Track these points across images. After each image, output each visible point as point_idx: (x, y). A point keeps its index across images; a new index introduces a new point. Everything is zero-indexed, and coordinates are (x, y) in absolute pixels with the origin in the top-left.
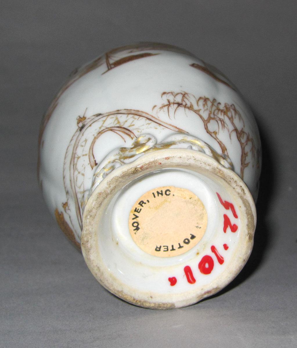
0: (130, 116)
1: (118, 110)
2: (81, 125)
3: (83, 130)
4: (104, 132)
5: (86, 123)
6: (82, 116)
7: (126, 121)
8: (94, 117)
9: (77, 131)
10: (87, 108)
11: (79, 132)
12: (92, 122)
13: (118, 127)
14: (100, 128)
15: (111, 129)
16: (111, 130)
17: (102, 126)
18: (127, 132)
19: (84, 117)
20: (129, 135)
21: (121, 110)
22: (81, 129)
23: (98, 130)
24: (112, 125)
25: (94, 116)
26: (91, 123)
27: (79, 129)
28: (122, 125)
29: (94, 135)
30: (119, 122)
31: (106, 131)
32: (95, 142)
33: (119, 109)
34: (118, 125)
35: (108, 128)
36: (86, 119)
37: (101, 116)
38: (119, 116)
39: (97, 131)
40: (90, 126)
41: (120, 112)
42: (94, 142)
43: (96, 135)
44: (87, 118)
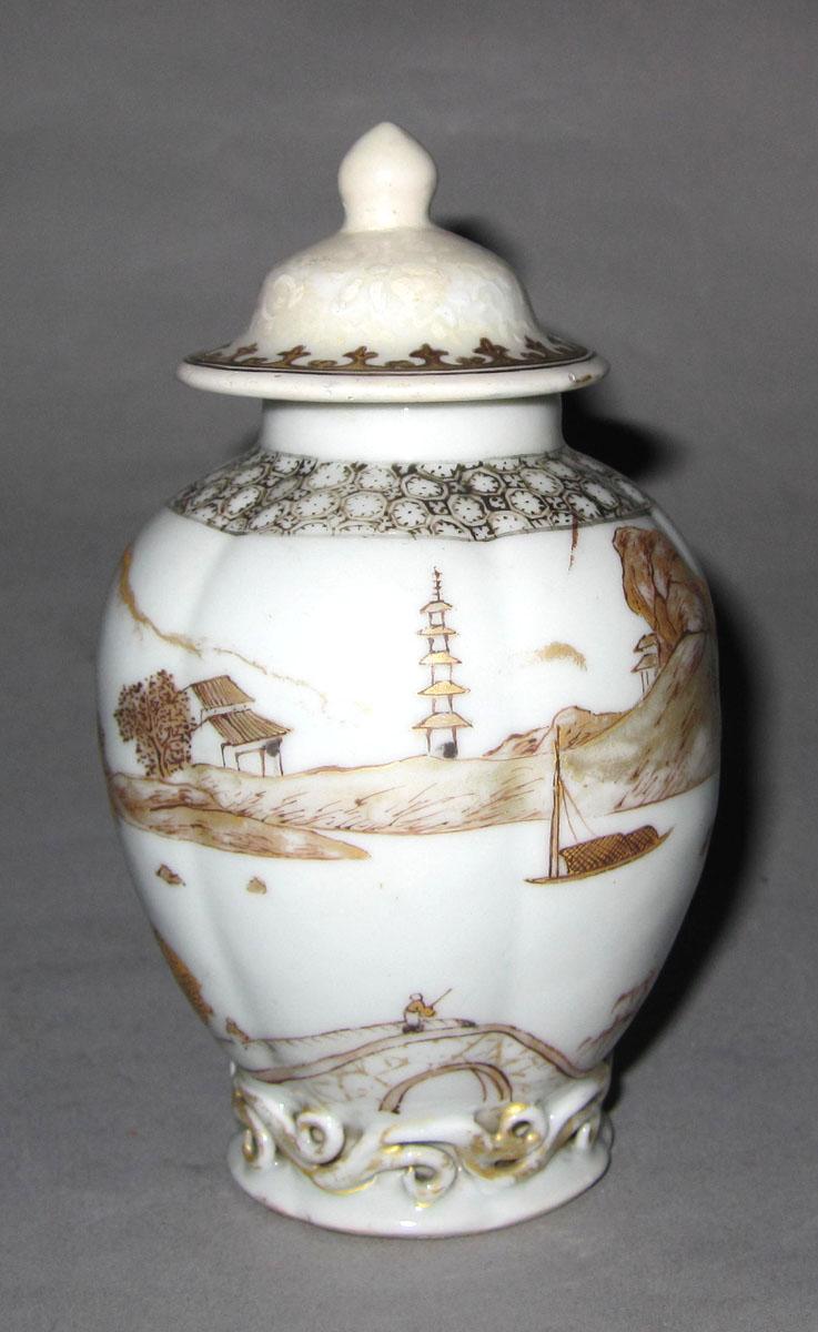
0: (531, 1054)
1: (514, 1028)
2: (413, 1019)
3: (412, 1037)
4: (459, 1070)
5: (427, 1026)
6: (428, 1002)
7: (514, 1061)
8: (456, 1024)
9: (394, 1024)
10: (450, 990)
11: (400, 1031)
12: (444, 1033)
13: (490, 1066)
14: (454, 1057)
15: (474, 1068)
16: (474, 1070)
17: (461, 1055)
18: (502, 1082)
19: (431, 1008)
20: (501, 1091)
21: (520, 1031)
22: (411, 1029)
23: (447, 1059)
24: (482, 1059)
25: (457, 1020)
26: (439, 1036)
27: (404, 1024)
28: (501, 1064)
29: (431, 1065)
30: (498, 1056)
31: (463, 1069)
32: (423, 1079)
33: (519, 1026)
34: (492, 1062)
35: (470, 1063)
36: (435, 1017)
37: (471, 1030)
38: (508, 1040)
39: (443, 1061)
40: (436, 1040)
41: (515, 1034)
42: (421, 1078)
43: (435, 1067)
44: (439, 1016)
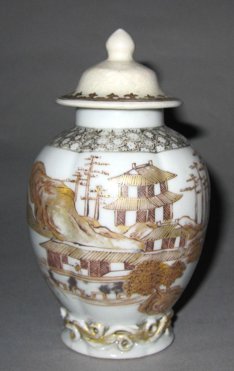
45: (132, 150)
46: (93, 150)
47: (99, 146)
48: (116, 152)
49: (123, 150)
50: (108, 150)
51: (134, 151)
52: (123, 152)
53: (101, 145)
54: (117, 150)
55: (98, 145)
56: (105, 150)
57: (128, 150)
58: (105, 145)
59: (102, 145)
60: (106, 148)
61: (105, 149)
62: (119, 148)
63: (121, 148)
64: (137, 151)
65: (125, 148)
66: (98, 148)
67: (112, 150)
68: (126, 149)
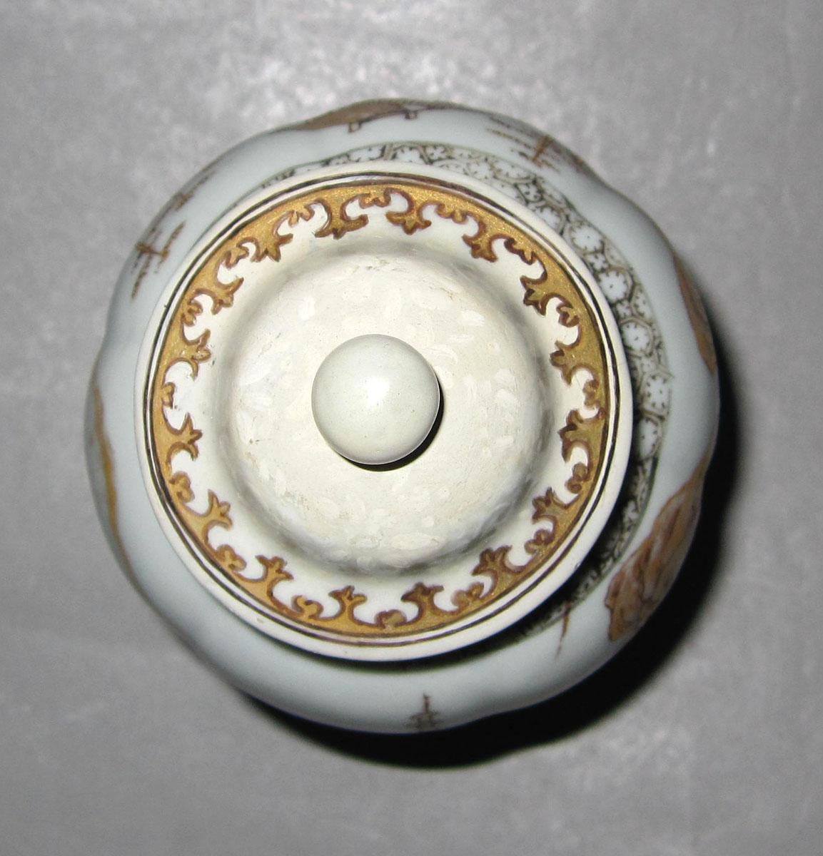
45: (411, 149)
46: (532, 177)
47: (513, 182)
48: (461, 148)
49: (440, 149)
50: (486, 160)
51: (404, 146)
52: (441, 145)
53: (508, 183)
54: (456, 153)
55: (516, 186)
56: (496, 161)
57: (422, 150)
58: (495, 177)
59: (504, 181)
60: (492, 167)
61: (498, 166)
62: (453, 156)
63: (443, 156)
64: (395, 146)
65: (432, 154)
66: (518, 175)
67: (472, 156)
68: (430, 151)
